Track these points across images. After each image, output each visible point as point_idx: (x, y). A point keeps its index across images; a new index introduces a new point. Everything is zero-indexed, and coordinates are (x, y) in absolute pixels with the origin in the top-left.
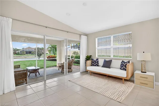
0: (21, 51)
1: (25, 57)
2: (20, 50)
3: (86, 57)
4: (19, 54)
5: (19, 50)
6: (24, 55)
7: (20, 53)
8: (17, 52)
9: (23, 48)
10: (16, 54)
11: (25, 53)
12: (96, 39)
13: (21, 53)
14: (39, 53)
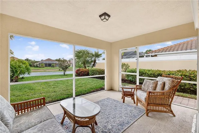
0: (39, 63)
1: (45, 70)
4: (37, 67)
5: (37, 62)
6: (43, 68)
8: (35, 64)
9: (42, 60)
10: (34, 66)
13: (39, 65)
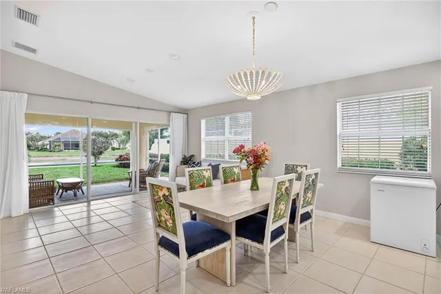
0: (50, 141)
1: (63, 158)
2: (48, 140)
3: (183, 159)
4: (46, 150)
5: (43, 138)
6: (60, 154)
7: (48, 147)
8: (40, 143)
9: (58, 133)
10: (37, 148)
11: (62, 147)
12: (202, 121)
13: (50, 146)
14: (96, 147)
